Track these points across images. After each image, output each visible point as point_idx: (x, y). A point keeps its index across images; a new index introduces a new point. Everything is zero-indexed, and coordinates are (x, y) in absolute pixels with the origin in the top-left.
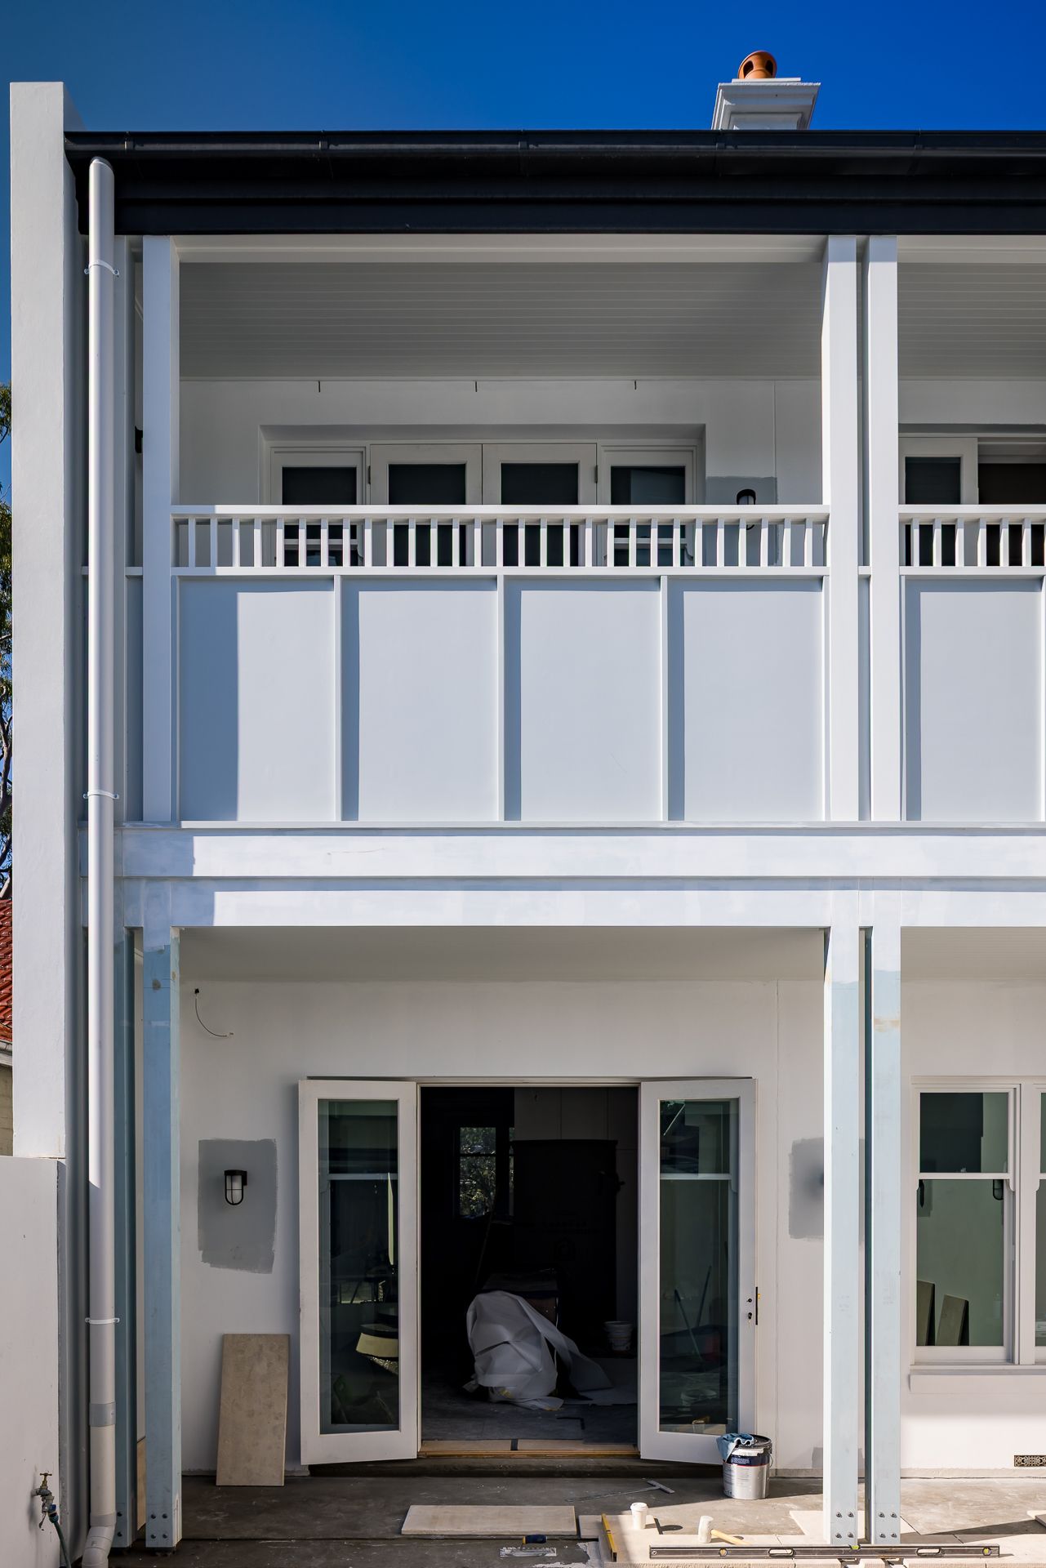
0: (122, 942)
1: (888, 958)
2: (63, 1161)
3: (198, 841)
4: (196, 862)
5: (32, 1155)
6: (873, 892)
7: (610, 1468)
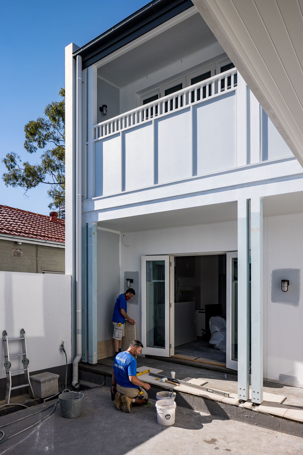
0: (85, 227)
1: (256, 208)
2: (72, 276)
3: (95, 202)
4: (95, 206)
5: (68, 274)
6: (251, 187)
7: (216, 369)
